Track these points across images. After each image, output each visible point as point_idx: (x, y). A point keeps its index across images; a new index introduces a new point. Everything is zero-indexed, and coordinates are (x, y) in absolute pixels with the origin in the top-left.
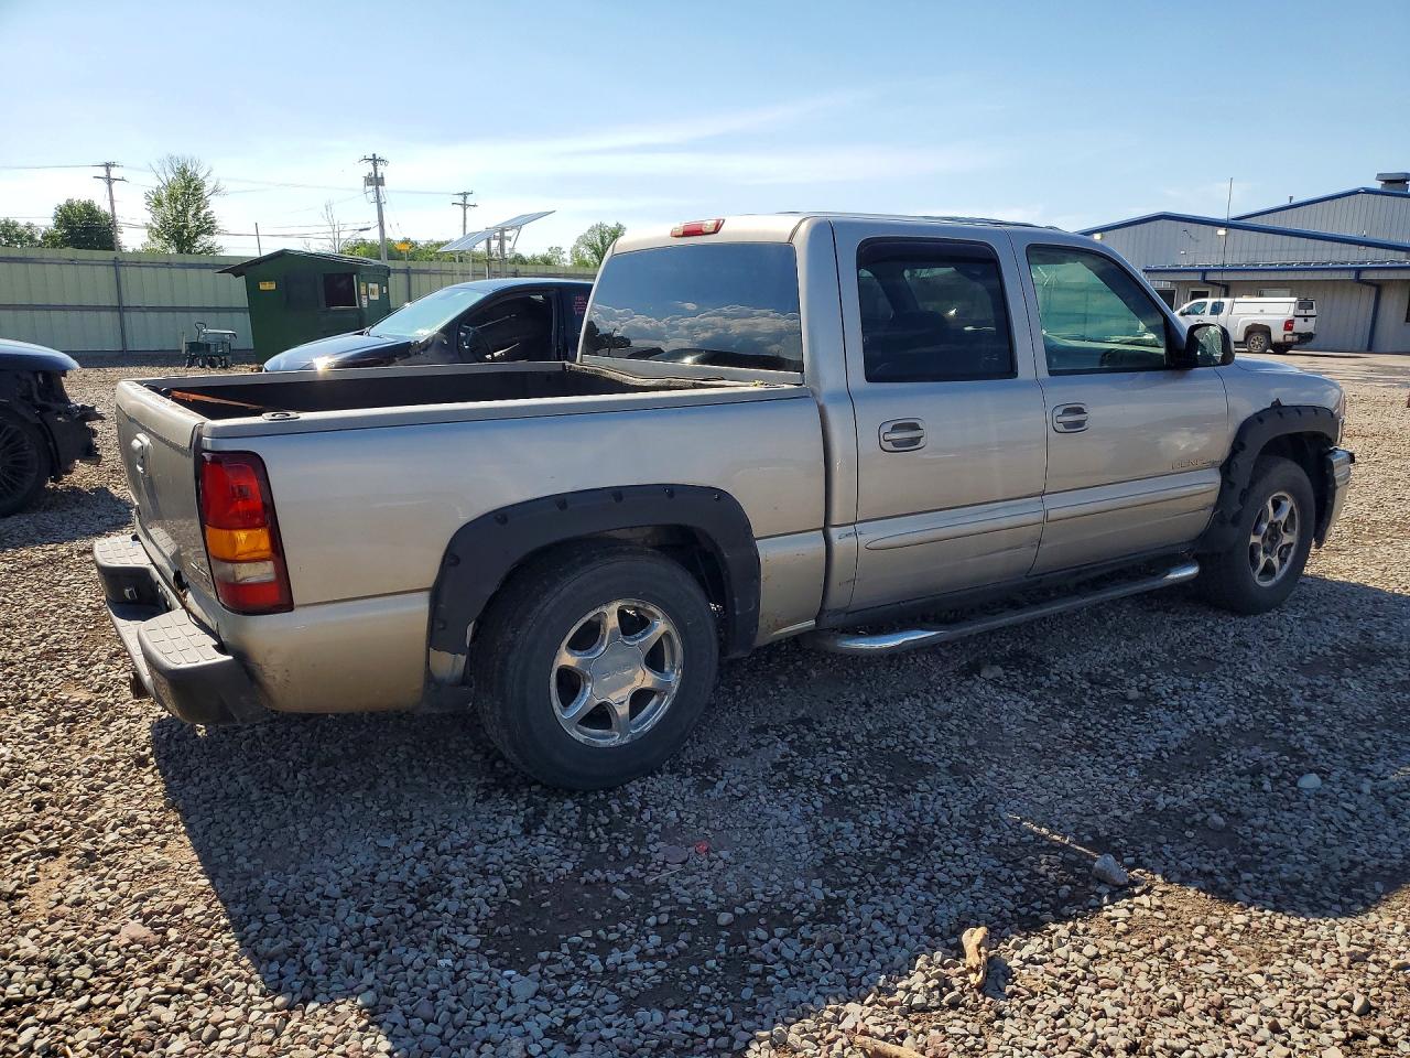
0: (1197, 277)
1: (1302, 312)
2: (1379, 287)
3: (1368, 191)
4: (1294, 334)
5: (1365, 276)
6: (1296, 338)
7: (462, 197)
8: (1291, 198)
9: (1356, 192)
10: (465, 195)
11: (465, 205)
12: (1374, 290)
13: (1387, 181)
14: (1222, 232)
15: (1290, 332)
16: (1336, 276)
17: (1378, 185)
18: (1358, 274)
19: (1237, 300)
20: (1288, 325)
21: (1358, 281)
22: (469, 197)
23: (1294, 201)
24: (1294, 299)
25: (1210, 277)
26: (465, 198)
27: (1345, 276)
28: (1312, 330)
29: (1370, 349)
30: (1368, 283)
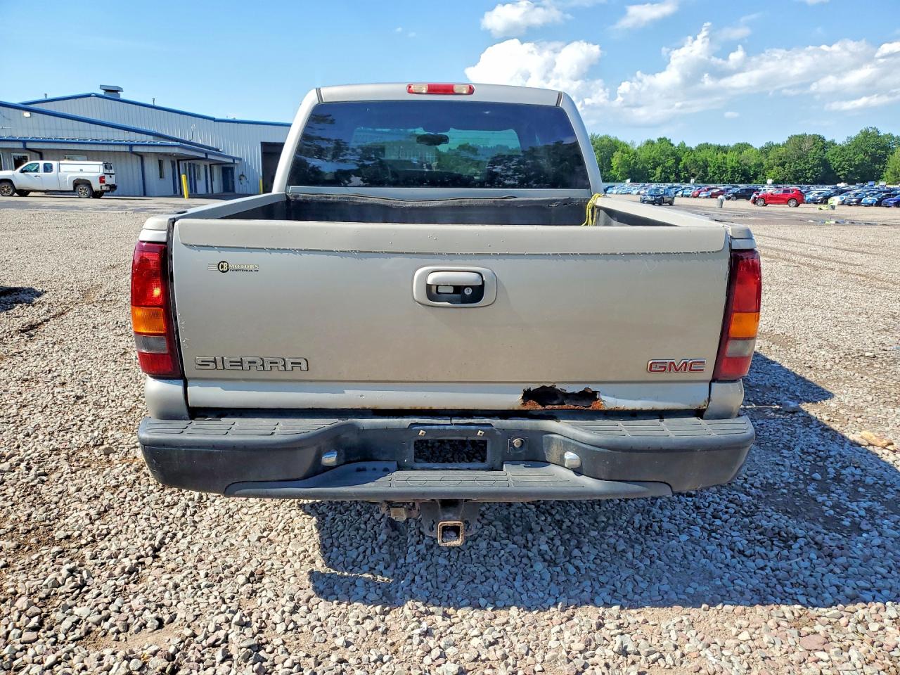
0: (20, 145)
1: (107, 171)
2: (141, 156)
3: (98, 96)
4: (107, 185)
5: (135, 149)
6: (108, 189)
8: (46, 95)
9: (89, 96)
12: (139, 158)
13: (107, 91)
14: (27, 114)
15: (103, 184)
16: (117, 148)
17: (102, 92)
18: (131, 148)
19: (61, 162)
20: (102, 180)
21: (131, 152)
23: (48, 97)
24: (101, 163)
25: (29, 145)
27: (123, 149)
28: (114, 183)
29: (145, 194)
30: (136, 153)
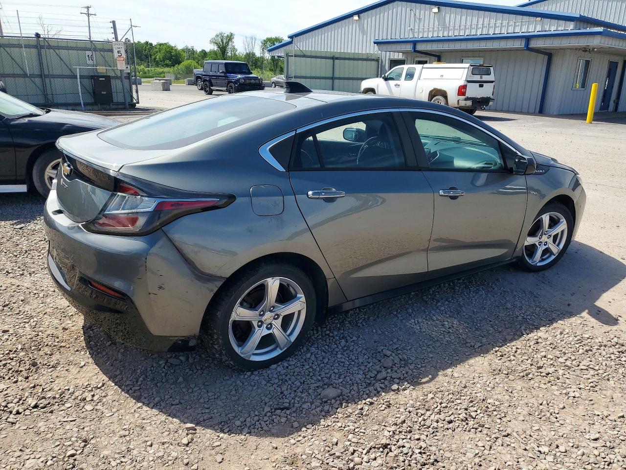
0: (411, 47)
1: (477, 78)
2: (549, 55)
4: (467, 99)
5: (534, 44)
6: (469, 103)
7: (86, 9)
10: (88, 8)
11: (89, 14)
12: (547, 57)
14: (435, 10)
15: (463, 97)
16: (510, 44)
18: (527, 44)
20: (462, 91)
21: (528, 49)
22: (90, 9)
24: (467, 65)
26: (88, 10)
27: (519, 44)
28: (489, 95)
29: (541, 110)
30: (538, 51)
